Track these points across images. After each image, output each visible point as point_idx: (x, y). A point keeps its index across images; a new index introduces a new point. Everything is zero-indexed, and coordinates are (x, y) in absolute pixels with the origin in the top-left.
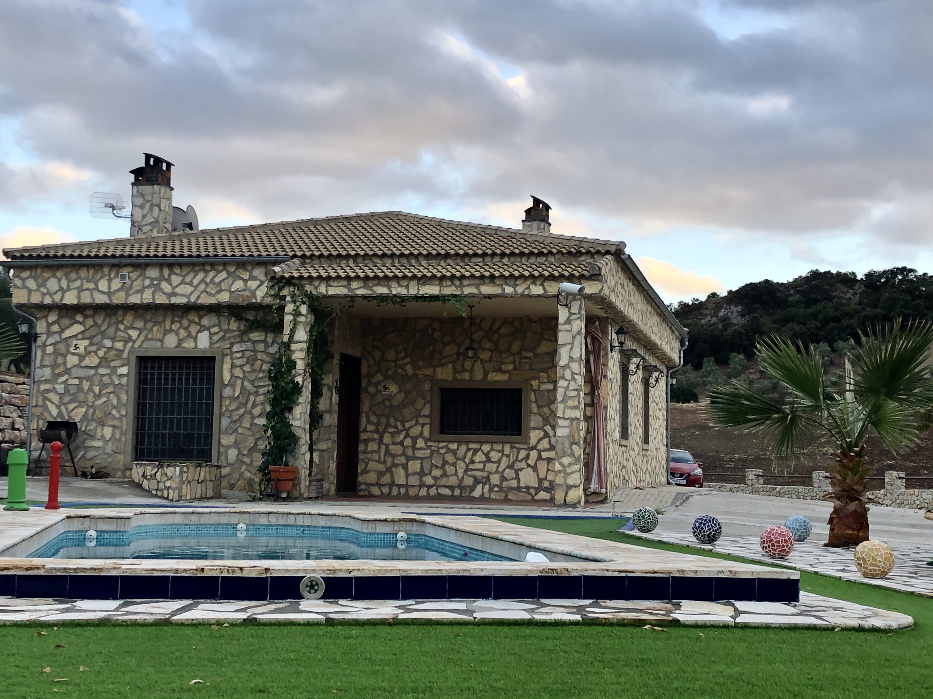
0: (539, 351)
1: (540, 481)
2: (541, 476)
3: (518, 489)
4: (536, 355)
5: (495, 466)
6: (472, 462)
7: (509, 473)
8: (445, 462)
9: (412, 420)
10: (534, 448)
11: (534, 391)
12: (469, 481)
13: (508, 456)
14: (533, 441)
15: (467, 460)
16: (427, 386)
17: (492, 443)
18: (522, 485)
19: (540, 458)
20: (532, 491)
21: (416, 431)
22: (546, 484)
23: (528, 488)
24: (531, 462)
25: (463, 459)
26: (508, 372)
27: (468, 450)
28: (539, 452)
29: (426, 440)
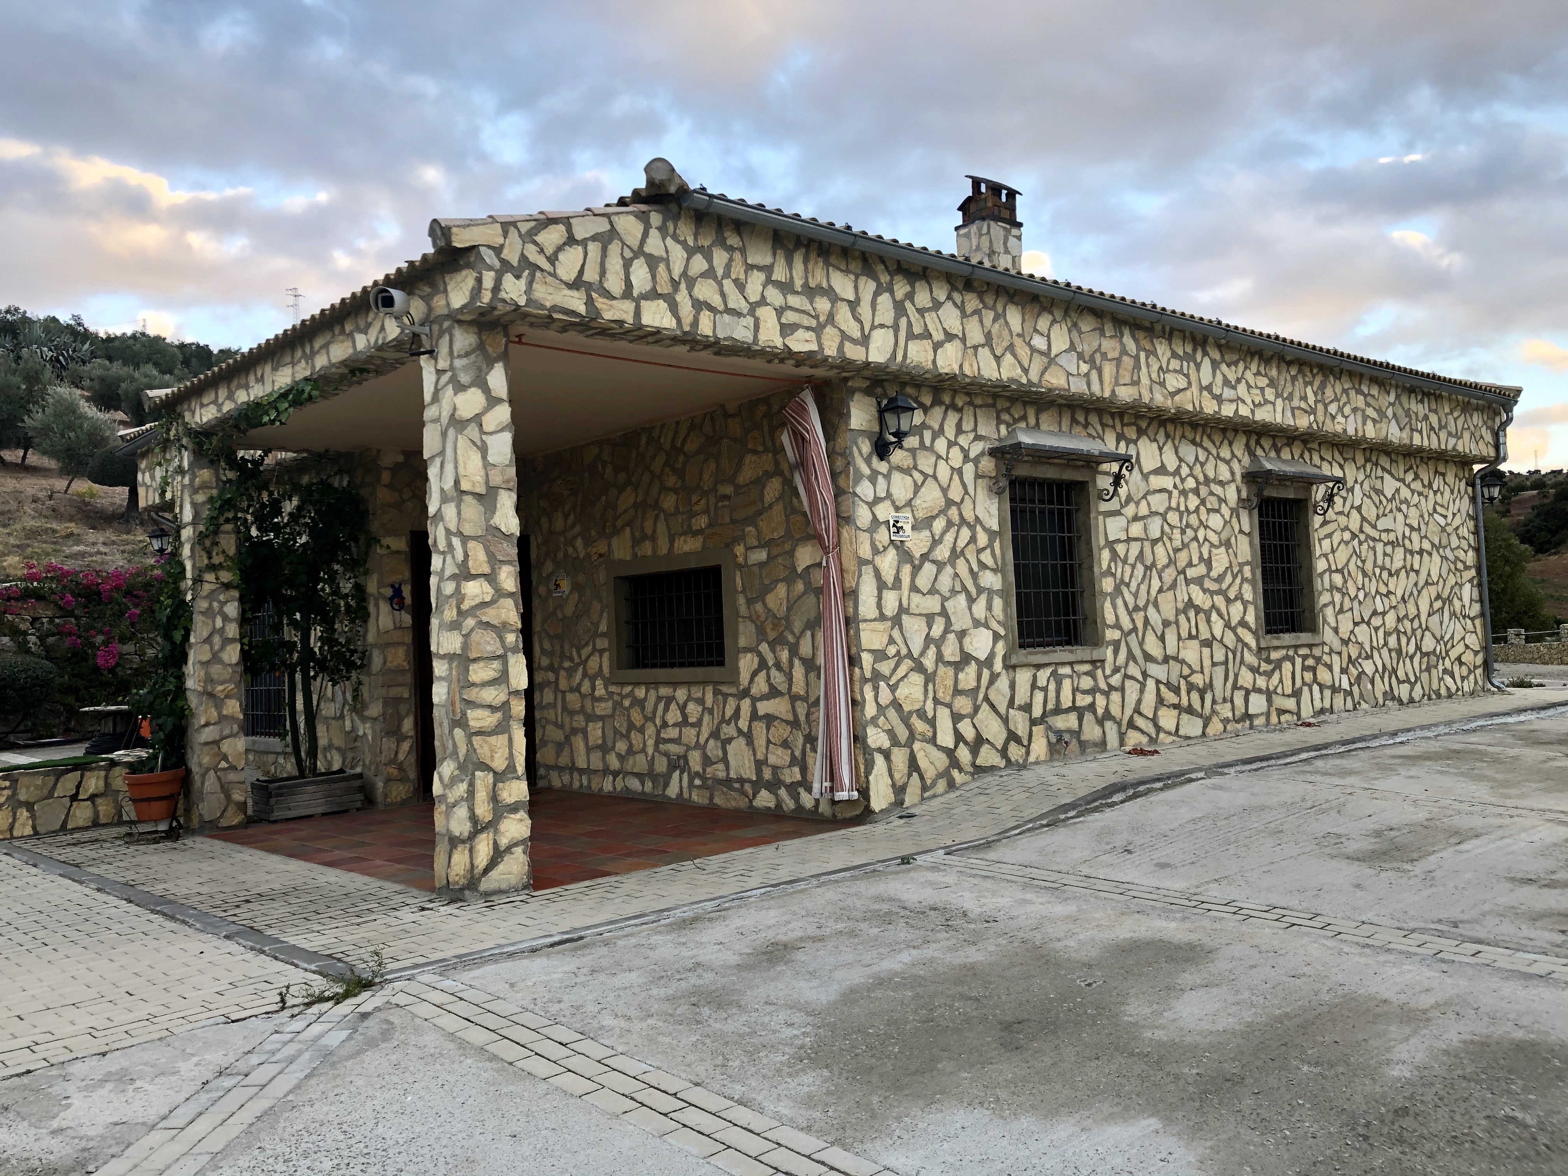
0: (741, 479)
1: (759, 765)
2: (760, 756)
3: (727, 782)
4: (738, 487)
5: (693, 732)
6: (665, 725)
7: (713, 749)
8: (631, 726)
9: (586, 644)
10: (745, 693)
11: (740, 567)
12: (661, 766)
13: (711, 711)
14: (744, 678)
15: (658, 721)
16: (602, 577)
17: (689, 684)
18: (733, 775)
19: (754, 716)
20: (748, 787)
21: (593, 664)
22: (767, 774)
23: (741, 780)
24: (743, 724)
25: (653, 719)
26: (701, 532)
27: (659, 699)
28: (754, 700)
29: (607, 683)
